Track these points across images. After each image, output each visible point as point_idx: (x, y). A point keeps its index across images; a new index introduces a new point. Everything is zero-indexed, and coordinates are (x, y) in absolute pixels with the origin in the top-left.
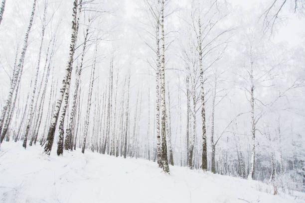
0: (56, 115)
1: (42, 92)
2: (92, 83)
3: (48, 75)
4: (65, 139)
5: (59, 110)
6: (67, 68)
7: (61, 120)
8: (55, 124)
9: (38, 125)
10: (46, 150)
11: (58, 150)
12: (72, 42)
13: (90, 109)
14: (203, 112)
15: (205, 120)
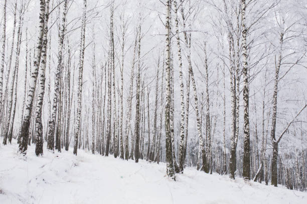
0: (29, 106)
1: (12, 70)
2: (83, 53)
3: (20, 42)
4: (44, 135)
5: (33, 100)
6: (38, 45)
7: (38, 110)
8: (29, 117)
9: (12, 116)
10: (21, 149)
11: (36, 149)
12: (41, 10)
13: (81, 91)
14: (246, 92)
15: (248, 104)
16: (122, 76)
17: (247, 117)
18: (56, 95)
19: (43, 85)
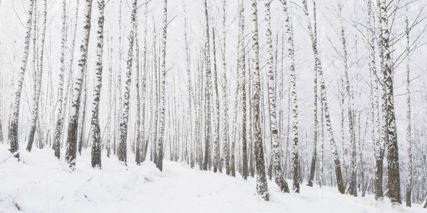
0: (75, 103)
2: (165, 31)
5: (80, 95)
6: (85, 25)
7: (94, 109)
8: (76, 117)
10: (67, 158)
11: (93, 159)
14: (388, 73)
15: (392, 91)
16: (224, 59)
17: (392, 110)
18: (127, 89)
19: (99, 76)
